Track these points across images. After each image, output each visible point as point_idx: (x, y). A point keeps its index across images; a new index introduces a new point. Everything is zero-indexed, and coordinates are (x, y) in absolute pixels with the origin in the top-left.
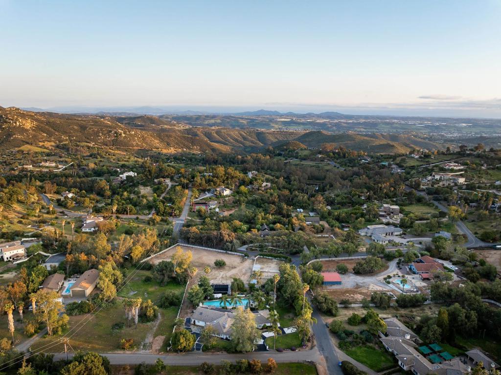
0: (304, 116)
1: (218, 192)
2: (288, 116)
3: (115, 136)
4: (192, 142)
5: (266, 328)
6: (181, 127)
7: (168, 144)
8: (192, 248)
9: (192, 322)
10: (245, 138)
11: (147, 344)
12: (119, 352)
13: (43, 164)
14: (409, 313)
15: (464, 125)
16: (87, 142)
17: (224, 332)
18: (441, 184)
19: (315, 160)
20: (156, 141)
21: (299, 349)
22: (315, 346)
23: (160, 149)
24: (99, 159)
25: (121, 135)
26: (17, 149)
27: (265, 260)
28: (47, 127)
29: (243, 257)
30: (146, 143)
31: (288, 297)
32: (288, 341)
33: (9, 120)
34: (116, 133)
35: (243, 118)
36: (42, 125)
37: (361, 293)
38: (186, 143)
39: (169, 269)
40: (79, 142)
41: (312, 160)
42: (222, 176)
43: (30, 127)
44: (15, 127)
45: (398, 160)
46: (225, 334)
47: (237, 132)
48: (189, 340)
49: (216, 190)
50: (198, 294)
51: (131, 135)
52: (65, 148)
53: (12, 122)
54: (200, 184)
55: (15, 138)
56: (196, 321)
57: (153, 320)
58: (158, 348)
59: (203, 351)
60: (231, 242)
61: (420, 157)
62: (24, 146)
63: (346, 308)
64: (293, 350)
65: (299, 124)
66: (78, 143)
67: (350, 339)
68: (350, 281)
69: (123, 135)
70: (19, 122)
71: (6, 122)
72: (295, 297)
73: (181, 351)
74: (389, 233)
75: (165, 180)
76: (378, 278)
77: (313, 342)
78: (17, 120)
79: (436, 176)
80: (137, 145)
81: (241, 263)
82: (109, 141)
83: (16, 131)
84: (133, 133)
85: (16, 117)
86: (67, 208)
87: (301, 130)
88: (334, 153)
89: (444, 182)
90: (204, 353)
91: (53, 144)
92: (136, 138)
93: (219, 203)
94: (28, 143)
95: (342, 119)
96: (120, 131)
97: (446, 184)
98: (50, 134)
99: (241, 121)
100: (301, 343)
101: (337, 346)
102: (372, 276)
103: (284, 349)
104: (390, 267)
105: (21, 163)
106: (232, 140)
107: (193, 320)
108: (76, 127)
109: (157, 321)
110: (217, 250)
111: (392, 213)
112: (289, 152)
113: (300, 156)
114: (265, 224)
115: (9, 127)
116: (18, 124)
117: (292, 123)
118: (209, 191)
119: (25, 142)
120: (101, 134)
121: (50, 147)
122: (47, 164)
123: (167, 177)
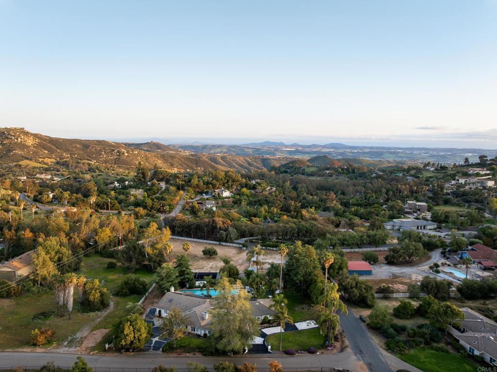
0: (309, 147)
1: (217, 193)
2: (293, 146)
3: (118, 155)
4: (196, 163)
5: (267, 323)
6: (187, 153)
7: (172, 165)
8: (178, 239)
9: (157, 313)
10: (250, 164)
11: (76, 339)
12: (25, 350)
13: (38, 176)
14: (482, 306)
15: (470, 154)
16: (88, 160)
17: (202, 324)
18: (467, 187)
19: (323, 175)
20: (160, 162)
21: (320, 351)
22: (347, 347)
24: (98, 173)
25: (123, 154)
26: (15, 163)
27: (269, 251)
28: (49, 145)
29: (241, 248)
30: (149, 163)
31: (300, 281)
32: (302, 339)
33: (11, 136)
34: (119, 152)
35: (248, 148)
36: (44, 143)
37: (402, 283)
38: (190, 164)
39: (138, 250)
40: (80, 159)
41: (319, 176)
42: (222, 179)
43: (32, 144)
44: (16, 143)
45: (413, 172)
46: (204, 328)
47: (242, 158)
48: (139, 331)
49: (215, 191)
50: (170, 276)
51: (134, 155)
52: (66, 165)
53: (13, 138)
54: (197, 185)
55: (15, 154)
56: (163, 312)
57: (99, 310)
58: (91, 345)
59: (163, 351)
60: (226, 230)
61: (436, 169)
62: (22, 161)
63: (386, 298)
64: (311, 352)
65: (305, 153)
66: (79, 161)
67: (403, 337)
68: (382, 272)
69: (126, 154)
70: (21, 138)
71: (7, 138)
72: (311, 280)
73: (127, 350)
74: (421, 226)
75: (159, 184)
76: (420, 268)
77: (343, 342)
78: (19, 136)
79: (460, 180)
81: (237, 254)
82: (111, 159)
83: (17, 147)
84: (137, 152)
85: (18, 133)
86: (42, 203)
87: (307, 157)
88: (342, 169)
89: (471, 186)
90: (165, 355)
91: (53, 160)
92: (139, 158)
93: (217, 203)
94: (27, 159)
95: (347, 148)
96: (123, 150)
97: (473, 187)
98: (51, 151)
99: (247, 150)
100: (325, 343)
101: (384, 347)
102: (412, 266)
103: (297, 352)
104: (433, 257)
105: (15, 174)
106: (237, 166)
107: (158, 310)
108: (79, 146)
109: (106, 311)
110: (208, 242)
111: (419, 210)
112: (295, 169)
113: (307, 172)
114: (268, 218)
115: (10, 143)
116: (19, 140)
117: (297, 152)
118: (207, 193)
119: (25, 157)
120: (103, 153)
121: (50, 163)
122: (43, 176)
123: (162, 180)
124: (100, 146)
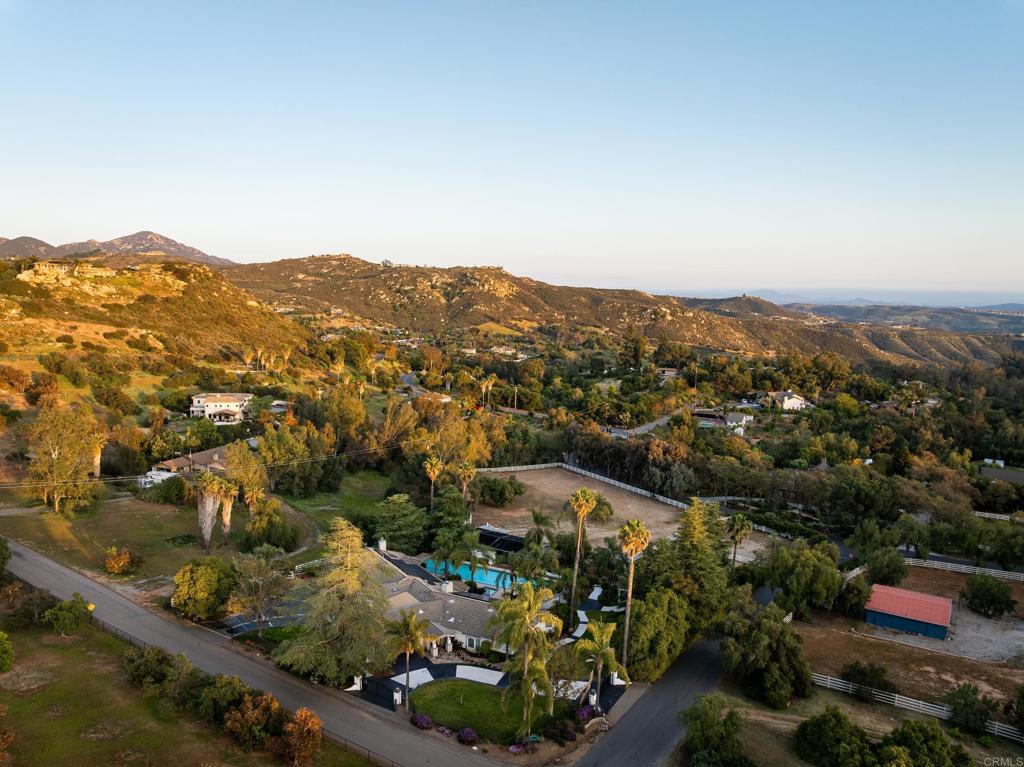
3: (652, 319)
4: (824, 343)
6: (820, 321)
7: (765, 344)
10: (977, 353)
13: (494, 349)
16: (595, 326)
20: (738, 335)
23: (742, 351)
25: (663, 316)
26: (471, 327)
28: (533, 296)
30: (715, 337)
33: (475, 280)
34: (655, 312)
35: (992, 315)
36: (526, 293)
40: (582, 325)
43: (505, 295)
44: (480, 292)
47: (958, 338)
49: (766, 396)
51: (685, 318)
53: (478, 284)
55: (476, 311)
62: (484, 325)
66: (579, 327)
69: (669, 318)
70: (490, 285)
71: (470, 284)
78: (487, 281)
80: (694, 339)
82: (639, 327)
83: (481, 299)
84: (691, 314)
85: (486, 276)
91: (535, 325)
92: (695, 326)
94: (492, 320)
96: (664, 310)
98: (535, 308)
99: (985, 320)
106: (939, 355)
108: (584, 300)
110: (634, 489)
115: (472, 293)
116: (486, 287)
118: (752, 399)
119: (488, 317)
120: (626, 314)
121: (526, 329)
122: (501, 350)
123: (670, 365)
124: (622, 301)
